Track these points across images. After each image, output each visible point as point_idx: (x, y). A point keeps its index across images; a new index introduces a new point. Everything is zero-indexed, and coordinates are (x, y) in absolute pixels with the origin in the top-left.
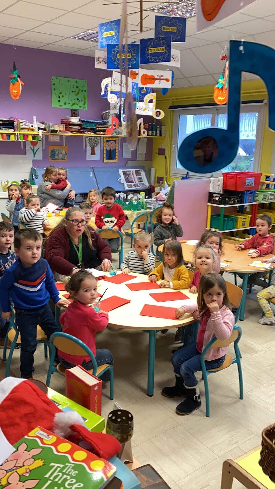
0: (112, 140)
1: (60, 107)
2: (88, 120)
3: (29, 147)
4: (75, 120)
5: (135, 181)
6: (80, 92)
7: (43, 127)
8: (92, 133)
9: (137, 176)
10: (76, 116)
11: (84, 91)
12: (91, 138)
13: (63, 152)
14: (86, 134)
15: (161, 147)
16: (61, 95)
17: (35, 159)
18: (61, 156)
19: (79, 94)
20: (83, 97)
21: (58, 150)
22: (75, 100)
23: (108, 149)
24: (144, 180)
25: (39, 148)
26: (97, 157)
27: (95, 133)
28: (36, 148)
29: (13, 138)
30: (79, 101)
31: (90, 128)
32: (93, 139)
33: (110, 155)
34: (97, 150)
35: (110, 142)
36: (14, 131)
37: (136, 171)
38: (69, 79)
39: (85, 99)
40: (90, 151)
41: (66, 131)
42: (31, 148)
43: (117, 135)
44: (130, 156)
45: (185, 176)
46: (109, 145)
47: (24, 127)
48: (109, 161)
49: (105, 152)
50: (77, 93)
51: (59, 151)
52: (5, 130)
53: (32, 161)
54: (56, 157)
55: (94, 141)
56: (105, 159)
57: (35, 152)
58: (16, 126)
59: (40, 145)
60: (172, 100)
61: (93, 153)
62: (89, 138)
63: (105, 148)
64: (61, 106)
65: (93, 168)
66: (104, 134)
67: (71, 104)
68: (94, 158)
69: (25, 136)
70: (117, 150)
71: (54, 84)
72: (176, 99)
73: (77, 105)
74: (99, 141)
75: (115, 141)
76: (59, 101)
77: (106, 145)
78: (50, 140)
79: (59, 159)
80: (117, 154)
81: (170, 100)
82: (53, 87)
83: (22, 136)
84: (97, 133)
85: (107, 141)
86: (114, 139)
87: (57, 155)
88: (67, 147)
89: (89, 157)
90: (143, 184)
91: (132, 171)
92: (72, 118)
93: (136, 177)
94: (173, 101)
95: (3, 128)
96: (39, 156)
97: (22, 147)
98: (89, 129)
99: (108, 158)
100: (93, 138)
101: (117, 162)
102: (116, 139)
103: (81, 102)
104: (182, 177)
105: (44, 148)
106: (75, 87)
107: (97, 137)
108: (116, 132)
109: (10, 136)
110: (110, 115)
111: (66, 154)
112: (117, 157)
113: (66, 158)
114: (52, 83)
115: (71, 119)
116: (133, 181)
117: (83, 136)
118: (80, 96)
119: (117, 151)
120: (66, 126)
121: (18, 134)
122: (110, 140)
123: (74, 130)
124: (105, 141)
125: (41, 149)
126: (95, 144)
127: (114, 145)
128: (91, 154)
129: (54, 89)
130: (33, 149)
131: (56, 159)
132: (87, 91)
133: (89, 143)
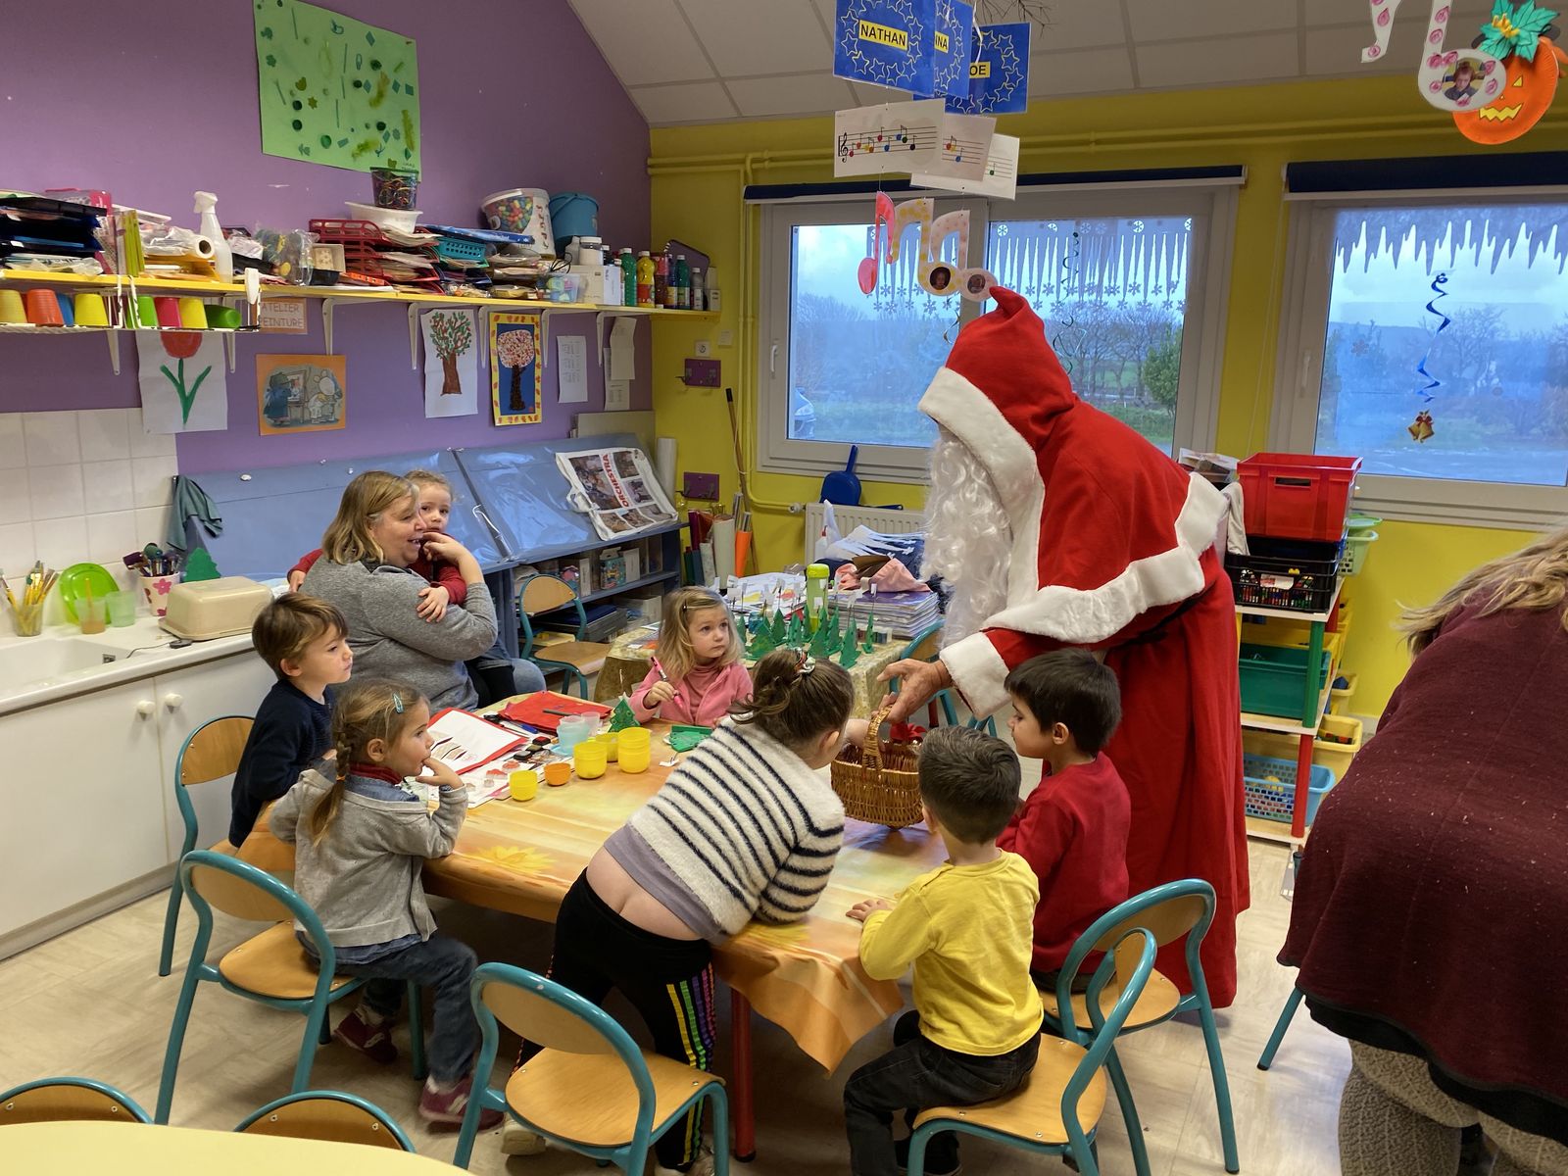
0: (519, 322)
1: (304, 158)
2: (456, 230)
3: (154, 362)
4: (400, 224)
6: (390, 92)
9: (622, 477)
10: (406, 207)
11: (402, 89)
12: (442, 316)
13: (327, 386)
15: (699, 355)
17: (191, 427)
18: (315, 407)
19: (386, 103)
20: (402, 116)
21: (301, 376)
22: (367, 127)
23: (507, 366)
24: (652, 491)
25: (209, 369)
26: (465, 403)
27: (485, 290)
28: (193, 367)
29: (92, 313)
30: (386, 138)
31: (465, 267)
32: (449, 320)
33: (516, 391)
34: (468, 368)
35: (512, 335)
36: (104, 271)
37: (615, 454)
38: (341, 20)
39: (408, 127)
40: (441, 379)
42: (165, 370)
44: (582, 396)
46: (509, 346)
47: (159, 248)
48: (513, 417)
49: (496, 378)
50: (374, 92)
51: (305, 383)
52: (46, 262)
53: (173, 440)
55: (453, 329)
56: (497, 410)
57: (188, 390)
59: (211, 357)
61: (452, 386)
62: (433, 313)
63: (495, 362)
64: (305, 151)
65: (454, 452)
67: (353, 146)
68: (455, 406)
69: (166, 302)
70: (538, 366)
71: (268, 33)
72: (771, 160)
73: (378, 153)
74: (472, 327)
75: (531, 328)
76: (297, 125)
77: (500, 348)
79: (309, 421)
80: (538, 386)
82: (264, 47)
83: (150, 303)
85: (503, 329)
86: (528, 321)
87: (298, 404)
88: (343, 356)
89: (437, 404)
90: (653, 508)
91: (605, 457)
94: (755, 166)
95: (28, 249)
96: (212, 412)
97: (117, 367)
98: (460, 271)
99: (509, 403)
100: (448, 315)
101: (539, 421)
102: (533, 319)
103: (392, 137)
104: (826, 474)
105: (233, 366)
106: (366, 65)
107: (465, 312)
109: (74, 302)
111: (340, 396)
112: (538, 398)
113: (339, 413)
114: (259, 29)
116: (616, 498)
117: (408, 304)
118: (390, 114)
119: (538, 372)
120: (351, 256)
121: (126, 286)
122: (513, 321)
123: (401, 274)
124: (494, 327)
125: (219, 374)
126: (456, 343)
127: (526, 347)
128: (444, 392)
129: (271, 61)
130: (176, 375)
131: (296, 422)
132: (416, 91)
133: (434, 340)
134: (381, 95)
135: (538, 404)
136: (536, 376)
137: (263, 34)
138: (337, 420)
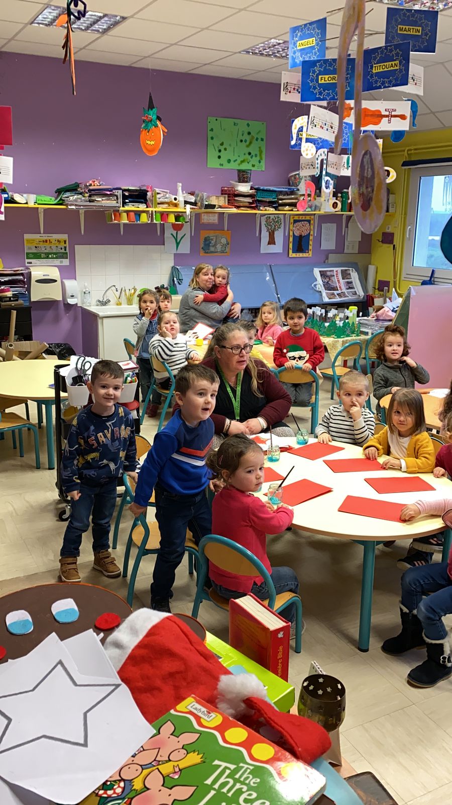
0: (303, 219)
1: (221, 167)
2: (266, 188)
3: (169, 232)
4: (244, 188)
5: (340, 287)
6: (254, 141)
7: (193, 201)
8: (272, 209)
9: (343, 279)
10: (247, 182)
11: (260, 140)
12: (270, 217)
13: (224, 241)
14: (262, 210)
15: (387, 231)
16: (222, 148)
17: (179, 252)
18: (219, 247)
19: (252, 145)
20: (258, 149)
21: (215, 237)
22: (245, 154)
23: (297, 235)
24: (356, 286)
25: (185, 235)
26: (278, 248)
27: (276, 208)
28: (180, 234)
29: (144, 218)
30: (252, 157)
31: (268, 200)
32: (273, 219)
33: (300, 244)
34: (279, 236)
35: (300, 224)
36: (147, 207)
37: (342, 270)
38: (236, 121)
39: (261, 152)
40: (267, 239)
41: (229, 206)
42: (172, 234)
43: (312, 211)
44: (333, 247)
45: (429, 279)
46: (298, 228)
47: (163, 200)
48: (298, 254)
49: (291, 239)
50: (248, 143)
51: (216, 239)
52: (133, 205)
53: (173, 255)
54: (212, 249)
55: (274, 222)
56: (291, 251)
57: (178, 241)
58: (149, 198)
59: (186, 230)
60: (408, 150)
61: (272, 241)
62: (266, 216)
63: (291, 233)
64: (222, 165)
65: (270, 266)
66: (292, 210)
67: (239, 161)
68: (273, 249)
69: (164, 215)
70: (312, 235)
71: (212, 130)
72: (415, 149)
73: (248, 163)
74: (282, 221)
75: (309, 221)
76: (219, 157)
77: (294, 228)
78: (203, 221)
79: (217, 252)
80: (311, 243)
81: (404, 151)
82: (210, 134)
83: (159, 215)
84: (280, 208)
85: (295, 221)
86: (308, 218)
87: (213, 246)
88: (230, 231)
89: (265, 248)
90: (354, 293)
91: (337, 271)
92: (241, 185)
93: (342, 281)
94: (409, 152)
95: (130, 202)
96: (185, 247)
97: (159, 234)
98: (266, 202)
99: (296, 249)
100: (272, 217)
101: (310, 256)
102: (310, 218)
103: (254, 157)
104: (421, 281)
105: (193, 234)
106: (246, 134)
107: (280, 216)
108: (311, 207)
109: (139, 216)
110: (301, 179)
111: (228, 244)
112: (310, 247)
113: (227, 250)
114: (209, 128)
115: (237, 185)
116: (337, 287)
117: (256, 214)
118: (254, 149)
119: (311, 238)
120: (229, 198)
121: (152, 211)
122: (300, 219)
123: (241, 204)
124: (292, 221)
125: (188, 237)
126: (275, 226)
127: (306, 228)
128: (268, 244)
129: (212, 138)
130: (175, 236)
131: (212, 252)
132: (265, 140)
133: (266, 226)
134: (251, 143)
135: (310, 250)
136: (310, 239)
137: (210, 130)
138: (226, 252)
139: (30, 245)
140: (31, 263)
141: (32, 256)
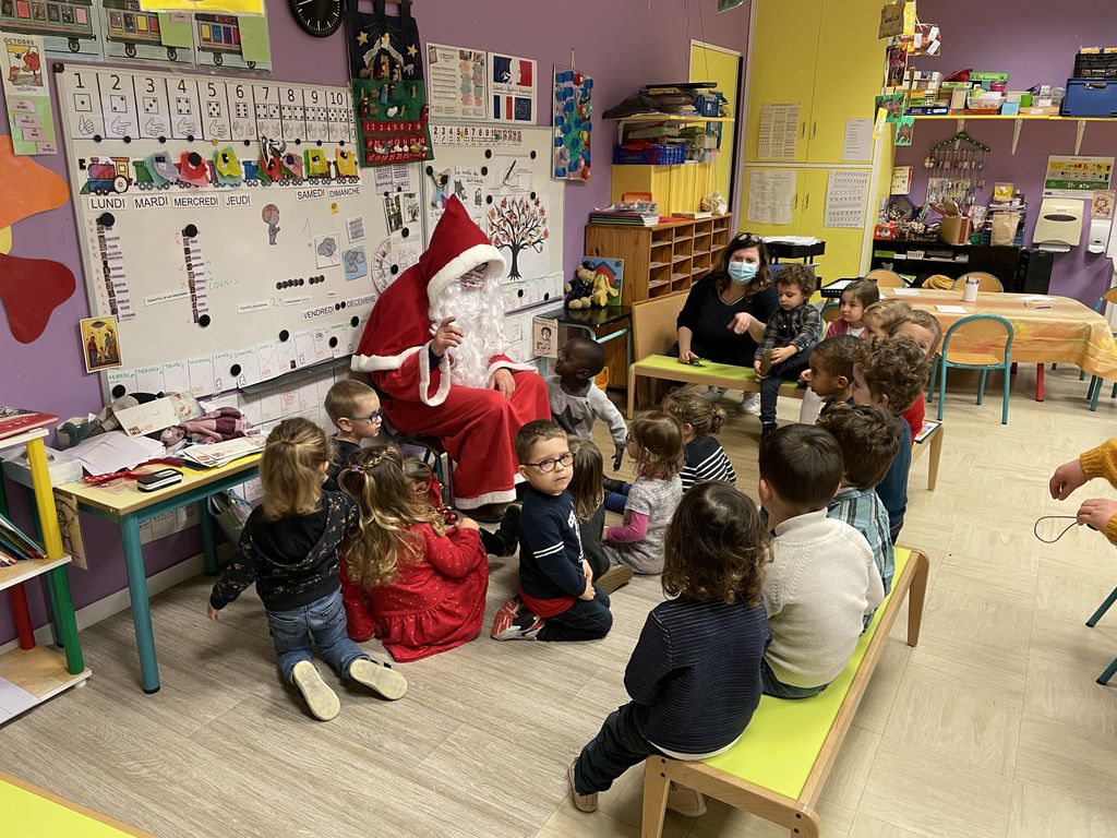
139: (1054, 170)
140: (1050, 194)
141: (1054, 184)
